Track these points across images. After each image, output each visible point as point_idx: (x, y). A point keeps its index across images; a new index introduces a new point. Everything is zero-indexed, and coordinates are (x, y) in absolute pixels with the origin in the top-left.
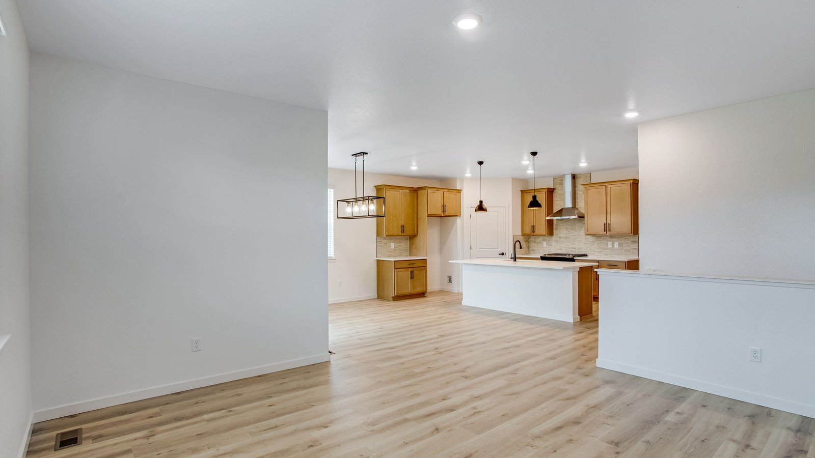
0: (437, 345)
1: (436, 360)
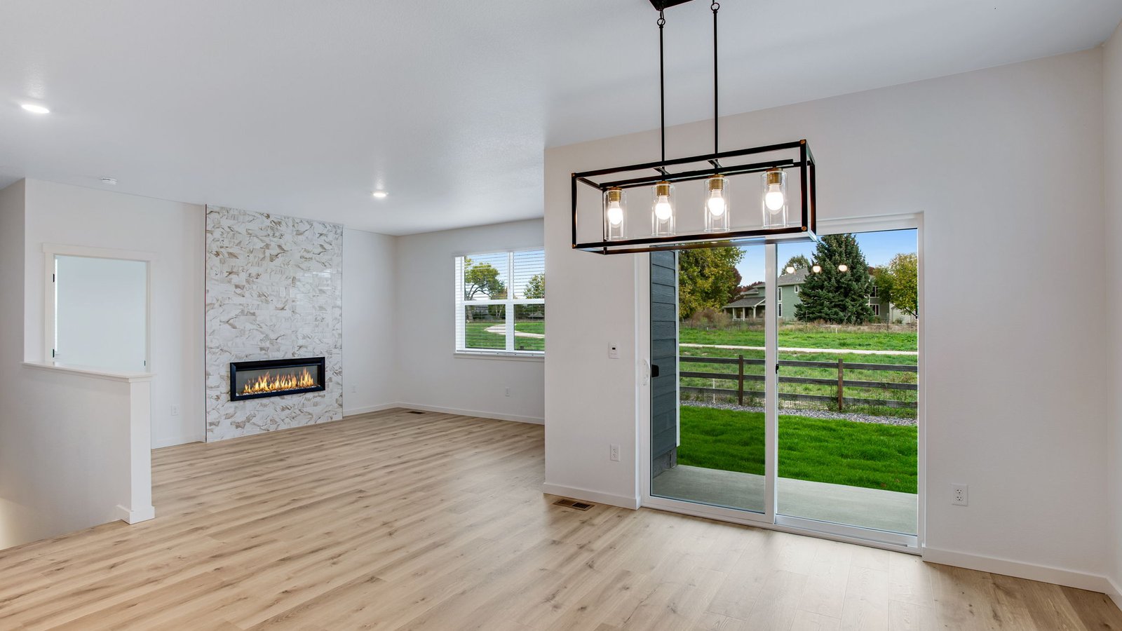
0: (389, 543)
1: (393, 510)
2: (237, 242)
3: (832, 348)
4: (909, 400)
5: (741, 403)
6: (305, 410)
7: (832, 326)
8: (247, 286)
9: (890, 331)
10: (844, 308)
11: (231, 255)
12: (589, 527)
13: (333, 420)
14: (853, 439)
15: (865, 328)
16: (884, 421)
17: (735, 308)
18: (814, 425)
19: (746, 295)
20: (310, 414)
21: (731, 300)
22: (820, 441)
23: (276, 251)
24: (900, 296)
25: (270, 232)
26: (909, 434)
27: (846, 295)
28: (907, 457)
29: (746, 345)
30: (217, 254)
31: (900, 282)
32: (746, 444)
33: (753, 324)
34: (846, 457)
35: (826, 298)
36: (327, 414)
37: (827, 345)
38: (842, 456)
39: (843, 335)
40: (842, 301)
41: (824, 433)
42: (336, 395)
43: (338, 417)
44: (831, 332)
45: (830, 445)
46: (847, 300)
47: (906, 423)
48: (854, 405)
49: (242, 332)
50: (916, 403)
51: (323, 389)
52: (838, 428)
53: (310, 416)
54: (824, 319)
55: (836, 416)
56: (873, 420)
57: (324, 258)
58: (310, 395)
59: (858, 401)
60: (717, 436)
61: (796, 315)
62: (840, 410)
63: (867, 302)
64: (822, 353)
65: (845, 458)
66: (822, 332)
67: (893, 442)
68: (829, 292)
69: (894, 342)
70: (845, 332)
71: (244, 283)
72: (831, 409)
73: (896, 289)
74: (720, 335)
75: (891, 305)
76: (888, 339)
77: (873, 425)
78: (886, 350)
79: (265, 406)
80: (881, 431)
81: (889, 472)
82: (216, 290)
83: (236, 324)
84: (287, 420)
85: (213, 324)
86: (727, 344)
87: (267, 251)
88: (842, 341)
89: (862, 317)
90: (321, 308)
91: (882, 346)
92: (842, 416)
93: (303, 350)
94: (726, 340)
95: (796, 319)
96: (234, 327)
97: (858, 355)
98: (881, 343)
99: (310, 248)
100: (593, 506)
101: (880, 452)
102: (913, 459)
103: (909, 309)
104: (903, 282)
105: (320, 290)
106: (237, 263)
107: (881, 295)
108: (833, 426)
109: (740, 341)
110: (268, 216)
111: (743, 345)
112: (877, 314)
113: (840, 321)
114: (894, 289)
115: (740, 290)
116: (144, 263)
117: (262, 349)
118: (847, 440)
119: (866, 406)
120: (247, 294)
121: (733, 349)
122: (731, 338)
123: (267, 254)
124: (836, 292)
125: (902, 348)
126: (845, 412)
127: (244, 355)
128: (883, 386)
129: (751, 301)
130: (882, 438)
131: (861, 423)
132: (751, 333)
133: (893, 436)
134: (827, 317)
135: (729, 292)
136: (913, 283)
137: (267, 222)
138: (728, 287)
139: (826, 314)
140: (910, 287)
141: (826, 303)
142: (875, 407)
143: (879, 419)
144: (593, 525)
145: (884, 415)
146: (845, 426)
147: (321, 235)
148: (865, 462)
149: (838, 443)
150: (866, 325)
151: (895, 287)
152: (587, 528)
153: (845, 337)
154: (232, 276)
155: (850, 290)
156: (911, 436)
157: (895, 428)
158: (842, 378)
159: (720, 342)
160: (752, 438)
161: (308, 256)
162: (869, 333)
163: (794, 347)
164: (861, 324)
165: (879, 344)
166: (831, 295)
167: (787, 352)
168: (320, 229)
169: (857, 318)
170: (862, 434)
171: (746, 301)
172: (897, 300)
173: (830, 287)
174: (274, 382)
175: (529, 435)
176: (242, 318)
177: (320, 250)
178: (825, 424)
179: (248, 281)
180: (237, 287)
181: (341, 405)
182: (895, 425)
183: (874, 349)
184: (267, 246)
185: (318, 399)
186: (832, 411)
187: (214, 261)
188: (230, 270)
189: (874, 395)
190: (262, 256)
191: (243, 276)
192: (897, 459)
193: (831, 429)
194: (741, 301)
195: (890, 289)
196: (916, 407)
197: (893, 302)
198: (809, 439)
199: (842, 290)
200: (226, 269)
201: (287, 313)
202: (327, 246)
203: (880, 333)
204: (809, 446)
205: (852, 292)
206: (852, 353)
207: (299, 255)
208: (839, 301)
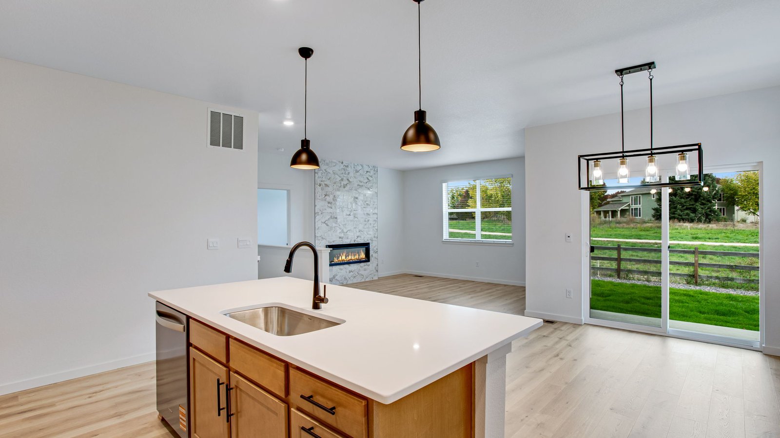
2: (329, 178)
3: (686, 240)
4: (753, 278)
5: (619, 277)
6: (360, 272)
7: (685, 224)
8: (333, 202)
9: (736, 228)
10: (694, 211)
11: (326, 185)
12: (559, 331)
13: (374, 279)
14: (708, 303)
15: (713, 226)
16: (731, 292)
17: (603, 211)
18: (677, 292)
19: (612, 201)
20: (362, 275)
21: (600, 205)
22: (682, 302)
23: (345, 182)
24: (745, 200)
25: (343, 171)
26: (753, 301)
27: (696, 200)
28: (752, 316)
29: (616, 238)
30: (320, 185)
31: (745, 189)
32: (627, 302)
33: (619, 223)
34: (704, 313)
35: (679, 203)
36: (370, 276)
37: (682, 239)
38: (700, 312)
39: (693, 231)
40: (693, 205)
41: (685, 298)
42: (375, 265)
43: (376, 278)
44: (684, 229)
45: (690, 305)
46: (697, 204)
47: (751, 294)
48: (707, 280)
49: (331, 228)
50: (758, 280)
51: (369, 261)
52: (696, 295)
53: (362, 277)
54: (678, 219)
55: (693, 287)
56: (724, 291)
57: (369, 185)
58: (362, 264)
59: (711, 277)
60: (606, 297)
61: (654, 216)
62: (696, 284)
63: (715, 206)
64: (678, 244)
65: (702, 314)
66: (677, 229)
67: (740, 305)
68: (681, 198)
69: (740, 237)
70: (697, 228)
71: (332, 201)
72: (688, 283)
73: (741, 195)
74: (594, 230)
75: (736, 208)
76: (734, 235)
77: (723, 294)
78: (733, 242)
79: (341, 270)
80: (730, 298)
81: (737, 323)
82: (320, 204)
83: (328, 224)
84: (352, 278)
85: (318, 224)
86: (601, 237)
87: (342, 182)
88: (695, 236)
89: (710, 217)
90: (368, 214)
91: (728, 239)
92: (698, 288)
93: (359, 238)
94: (600, 234)
95: (653, 219)
96: (328, 225)
97: (709, 246)
98: (728, 237)
99: (362, 179)
100: (556, 322)
101: (730, 311)
102: (756, 317)
103: (753, 211)
104: (747, 189)
105: (367, 204)
106: (330, 189)
107: (727, 200)
108: (691, 293)
109: (611, 235)
110: (342, 163)
111: (614, 238)
112: (724, 215)
113: (691, 221)
114: (739, 195)
115: (606, 197)
116: (286, 191)
117: (340, 238)
118: (703, 303)
119: (717, 281)
120: (333, 207)
121: (607, 241)
122: (604, 233)
123: (342, 184)
124: (687, 198)
125: (747, 241)
126: (700, 285)
127: (332, 241)
128: (732, 268)
129: (616, 206)
130: (731, 302)
131: (714, 293)
132: (619, 229)
133: (740, 302)
134: (680, 217)
135: (599, 199)
136: (756, 190)
137: (342, 166)
138: (599, 196)
139: (679, 215)
140: (754, 193)
141: (679, 206)
142: (725, 282)
143: (728, 291)
144: (561, 330)
145: (733, 288)
146: (701, 294)
147: (367, 172)
148: (719, 316)
149: (696, 304)
150: (714, 224)
151: (739, 194)
152: (558, 332)
153: (696, 233)
154: (327, 197)
155: (700, 196)
156: (755, 302)
157: (741, 297)
158: (698, 261)
159: (596, 236)
160: (631, 299)
161: (361, 184)
162: (717, 229)
163: (655, 239)
164: (709, 222)
165: (726, 238)
166: (683, 200)
167: (650, 243)
168: (366, 169)
169: (706, 218)
170: (715, 299)
171: (612, 206)
172: (741, 204)
173: (683, 194)
174: (348, 256)
175: (496, 289)
176: (331, 220)
177: (367, 180)
178: (685, 292)
179: (333, 200)
180: (329, 203)
181: (377, 271)
182: (742, 295)
183: (722, 242)
184: (342, 180)
185: (366, 267)
186: (690, 284)
187: (318, 189)
188: (325, 194)
189: (723, 274)
190: (340, 185)
191: (331, 196)
192: (743, 316)
193: (689, 296)
194: (608, 206)
195: (735, 195)
196: (758, 283)
197: (738, 206)
198: (674, 301)
199: (693, 197)
200: (324, 193)
201: (352, 217)
202: (370, 178)
203: (726, 229)
204: (675, 306)
205: (702, 198)
206: (703, 245)
207: (357, 184)
208: (690, 205)
